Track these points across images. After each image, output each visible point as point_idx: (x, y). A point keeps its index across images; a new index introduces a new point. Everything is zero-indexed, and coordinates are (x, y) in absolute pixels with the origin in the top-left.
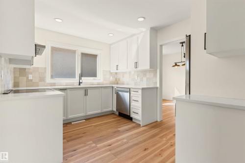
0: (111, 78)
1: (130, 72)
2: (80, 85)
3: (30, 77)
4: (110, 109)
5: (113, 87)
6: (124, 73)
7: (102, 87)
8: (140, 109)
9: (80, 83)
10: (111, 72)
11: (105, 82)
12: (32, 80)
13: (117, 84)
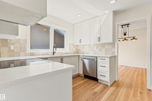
0: (74, 49)
1: (90, 45)
2: (53, 54)
3: (12, 48)
4: (77, 73)
5: (79, 56)
6: (84, 45)
7: (72, 56)
8: (108, 73)
9: (54, 53)
10: (74, 44)
11: (70, 52)
12: (13, 50)
13: (78, 53)
